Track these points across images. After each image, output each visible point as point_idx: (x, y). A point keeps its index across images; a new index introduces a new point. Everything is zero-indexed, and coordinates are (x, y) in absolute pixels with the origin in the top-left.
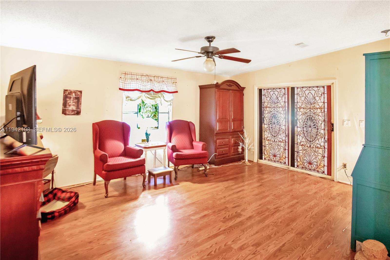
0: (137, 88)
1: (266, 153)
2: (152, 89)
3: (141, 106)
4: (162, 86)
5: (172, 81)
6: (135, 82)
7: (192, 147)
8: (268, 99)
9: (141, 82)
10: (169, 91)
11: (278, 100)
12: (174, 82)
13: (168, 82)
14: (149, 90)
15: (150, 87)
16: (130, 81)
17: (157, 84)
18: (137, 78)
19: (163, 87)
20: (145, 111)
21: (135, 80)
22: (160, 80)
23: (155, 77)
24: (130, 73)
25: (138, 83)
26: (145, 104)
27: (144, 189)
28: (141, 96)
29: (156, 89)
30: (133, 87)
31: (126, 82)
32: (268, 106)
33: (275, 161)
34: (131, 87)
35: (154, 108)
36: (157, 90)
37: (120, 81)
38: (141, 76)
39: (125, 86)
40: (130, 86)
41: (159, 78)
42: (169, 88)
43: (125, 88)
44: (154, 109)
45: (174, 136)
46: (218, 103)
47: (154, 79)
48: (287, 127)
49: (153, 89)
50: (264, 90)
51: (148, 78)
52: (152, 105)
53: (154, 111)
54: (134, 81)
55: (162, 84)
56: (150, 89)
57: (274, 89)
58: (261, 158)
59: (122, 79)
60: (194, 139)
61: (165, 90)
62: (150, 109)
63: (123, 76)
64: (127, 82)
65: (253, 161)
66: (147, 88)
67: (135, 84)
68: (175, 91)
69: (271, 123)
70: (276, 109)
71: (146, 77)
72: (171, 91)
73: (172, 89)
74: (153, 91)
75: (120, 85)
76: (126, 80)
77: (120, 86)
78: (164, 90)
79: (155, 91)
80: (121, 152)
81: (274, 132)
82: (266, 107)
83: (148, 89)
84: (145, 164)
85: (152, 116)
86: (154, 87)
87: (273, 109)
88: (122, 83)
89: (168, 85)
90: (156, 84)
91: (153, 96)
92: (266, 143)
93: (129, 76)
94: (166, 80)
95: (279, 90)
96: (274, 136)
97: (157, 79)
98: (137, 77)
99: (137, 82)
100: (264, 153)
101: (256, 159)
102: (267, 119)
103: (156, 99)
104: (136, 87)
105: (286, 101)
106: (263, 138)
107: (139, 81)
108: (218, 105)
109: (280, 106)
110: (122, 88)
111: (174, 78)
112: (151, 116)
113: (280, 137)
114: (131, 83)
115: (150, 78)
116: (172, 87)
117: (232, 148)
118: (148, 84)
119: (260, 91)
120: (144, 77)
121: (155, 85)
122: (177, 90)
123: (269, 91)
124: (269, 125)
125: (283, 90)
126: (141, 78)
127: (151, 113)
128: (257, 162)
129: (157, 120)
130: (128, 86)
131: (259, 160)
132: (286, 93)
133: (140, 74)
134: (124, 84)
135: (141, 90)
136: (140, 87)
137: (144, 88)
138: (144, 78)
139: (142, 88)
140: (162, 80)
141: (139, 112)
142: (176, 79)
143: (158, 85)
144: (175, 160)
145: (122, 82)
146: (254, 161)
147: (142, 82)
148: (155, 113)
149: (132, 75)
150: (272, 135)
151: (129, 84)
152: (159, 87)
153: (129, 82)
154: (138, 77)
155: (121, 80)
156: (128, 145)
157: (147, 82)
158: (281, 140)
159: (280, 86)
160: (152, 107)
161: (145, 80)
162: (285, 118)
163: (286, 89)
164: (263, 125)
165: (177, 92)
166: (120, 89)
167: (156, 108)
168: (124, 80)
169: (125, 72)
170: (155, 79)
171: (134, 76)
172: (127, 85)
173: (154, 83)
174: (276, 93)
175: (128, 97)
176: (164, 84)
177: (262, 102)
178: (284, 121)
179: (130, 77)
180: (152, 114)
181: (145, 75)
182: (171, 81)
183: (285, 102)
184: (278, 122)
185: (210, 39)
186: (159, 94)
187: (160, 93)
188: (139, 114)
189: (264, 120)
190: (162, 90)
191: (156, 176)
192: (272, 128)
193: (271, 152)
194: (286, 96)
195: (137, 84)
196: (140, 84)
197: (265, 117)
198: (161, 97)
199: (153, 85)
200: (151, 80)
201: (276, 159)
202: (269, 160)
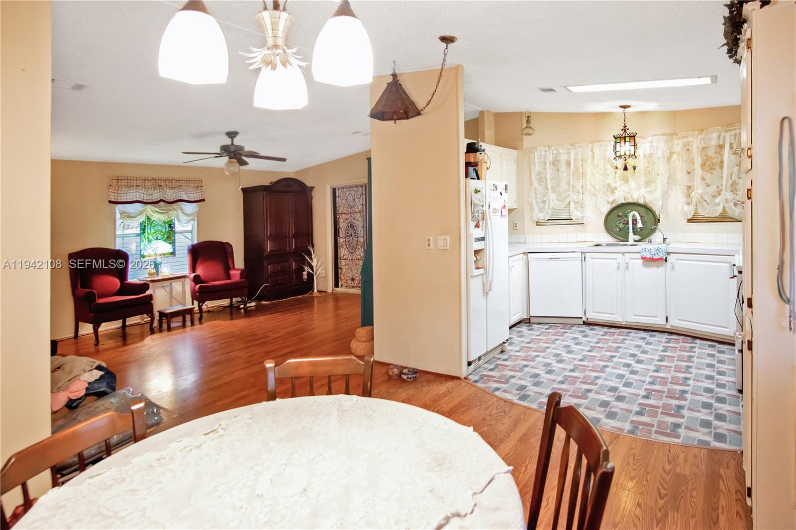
0: (138, 199)
1: (342, 278)
2: (161, 198)
3: (146, 225)
4: (179, 193)
5: (195, 185)
6: (135, 191)
7: (228, 277)
8: (344, 201)
9: (143, 189)
10: (191, 200)
11: (355, 202)
12: (198, 187)
13: (189, 186)
14: (157, 200)
15: (159, 196)
16: (126, 190)
17: (171, 191)
18: (138, 185)
19: (181, 194)
20: (153, 231)
21: (135, 188)
22: (175, 185)
23: (167, 181)
24: (126, 178)
25: (140, 191)
26: (152, 221)
27: (152, 332)
28: (144, 211)
29: (169, 198)
30: (131, 197)
31: (119, 192)
32: (344, 212)
33: (353, 287)
34: (128, 197)
35: (167, 225)
36: (170, 200)
37: (110, 190)
38: (144, 181)
39: (119, 198)
40: (126, 197)
41: (174, 181)
42: (190, 195)
43: (119, 201)
44: (167, 228)
45: (200, 264)
46: (268, 212)
47: (165, 184)
48: (365, 238)
49: (163, 199)
50: (339, 189)
51: (154, 183)
52: (164, 222)
53: (167, 230)
54: (132, 189)
55: (179, 190)
56: (159, 199)
57: (350, 187)
58: (337, 285)
59: (114, 188)
60: (231, 267)
61: (184, 199)
62: (160, 228)
63: (114, 183)
64: (121, 191)
65: (326, 292)
66: (153, 198)
67: (135, 194)
68: (201, 199)
69: (348, 235)
70: (352, 216)
71: (151, 181)
72: (193, 200)
73: (195, 197)
74: (164, 201)
75: (110, 196)
76: (120, 189)
77: (110, 198)
78: (182, 198)
79: (167, 201)
80: (116, 291)
81: (351, 248)
82: (342, 214)
83: (155, 199)
84: (152, 300)
85: (164, 239)
86: (166, 195)
87: (349, 216)
88: (113, 194)
89: (189, 191)
90: (168, 191)
91: (164, 208)
92: (342, 263)
93: (124, 183)
94: (186, 184)
95: (355, 189)
96: (352, 253)
97: (170, 184)
98: (136, 183)
99: (137, 191)
100: (341, 278)
101: (330, 287)
102: (343, 229)
103: (170, 213)
104: (136, 198)
105: (364, 203)
106: (339, 257)
107: (141, 188)
108: (268, 215)
109: (357, 210)
110: (113, 200)
111: (198, 180)
112: (163, 237)
113: (358, 253)
114: (128, 192)
115: (158, 183)
116: (196, 193)
117: (294, 276)
118: (156, 192)
119: (334, 190)
120: (149, 182)
121: (167, 193)
122: (203, 198)
123: (345, 190)
124: (345, 238)
125: (361, 188)
126: (143, 184)
127: (162, 234)
128: (332, 292)
129: (173, 243)
130: (123, 198)
131: (334, 288)
132: (364, 193)
133: (141, 179)
134: (116, 194)
135: (145, 201)
136: (142, 198)
137: (148, 198)
138: (149, 184)
139: (145, 198)
140: (178, 184)
141: (143, 234)
142: (202, 181)
143: (172, 193)
144: (198, 294)
145: (113, 191)
146: (328, 291)
147: (146, 190)
148: (169, 233)
149: (129, 181)
150: (350, 252)
151: (125, 195)
152: (174, 195)
153: (124, 191)
154: (139, 183)
155: (112, 189)
156: (126, 279)
157: (153, 188)
158: (359, 257)
159: (357, 184)
160: (164, 225)
161: (149, 187)
162: (363, 226)
163: (364, 187)
164: (338, 239)
165: (203, 200)
166: (111, 202)
167: (170, 226)
168: (117, 189)
169: (118, 177)
170: (167, 184)
171: (132, 181)
172: (122, 195)
173: (165, 190)
174: (353, 193)
175: (124, 213)
176: (181, 190)
177: (336, 207)
178: (362, 230)
179: (126, 184)
180: (164, 235)
181: (150, 179)
182: (193, 185)
183: (363, 205)
184: (355, 233)
185: (232, 135)
186: (175, 206)
187: (175, 204)
188: (143, 237)
189: (339, 232)
190: (178, 199)
191: (169, 317)
192: (348, 242)
193: (348, 275)
194: (364, 196)
195: (138, 193)
196: (142, 192)
197: (341, 227)
198: (178, 210)
199: (164, 192)
200: (160, 186)
201: (354, 284)
202: (346, 287)
